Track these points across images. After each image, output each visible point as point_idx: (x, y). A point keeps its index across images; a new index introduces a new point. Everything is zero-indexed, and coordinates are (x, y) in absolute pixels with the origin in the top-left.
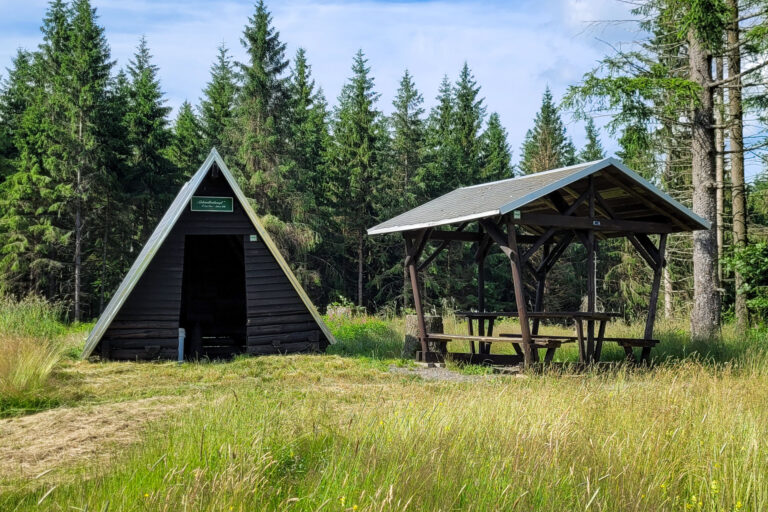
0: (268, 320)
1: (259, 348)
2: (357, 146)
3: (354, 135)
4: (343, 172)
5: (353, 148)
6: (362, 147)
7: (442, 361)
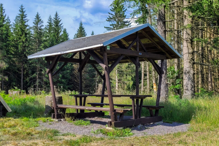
2: (21, 36)
3: (20, 32)
4: (16, 44)
5: (19, 37)
6: (23, 36)
7: (64, 118)
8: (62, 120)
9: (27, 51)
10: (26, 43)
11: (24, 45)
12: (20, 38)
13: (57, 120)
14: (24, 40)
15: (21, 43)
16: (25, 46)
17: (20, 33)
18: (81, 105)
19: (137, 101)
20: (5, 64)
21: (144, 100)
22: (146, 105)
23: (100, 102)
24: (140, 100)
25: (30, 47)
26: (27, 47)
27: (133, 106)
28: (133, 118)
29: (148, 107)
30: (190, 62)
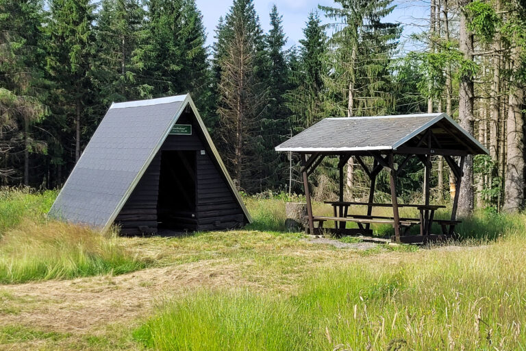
0: (211, 207)
1: (206, 226)
2: (76, 24)
3: (74, 14)
4: (62, 48)
5: (71, 26)
6: (81, 25)
7: (322, 234)
8: (320, 236)
9: (92, 68)
10: (90, 45)
11: (84, 51)
12: (73, 32)
13: (314, 236)
14: (84, 37)
15: (77, 47)
16: (88, 54)
17: (75, 16)
18: (341, 216)
19: (427, 212)
20: (41, 107)
21: (435, 211)
22: (438, 219)
23: (365, 214)
24: (430, 211)
25: (100, 59)
26: (94, 56)
27: (421, 220)
28: (421, 234)
29: (440, 222)
30: (518, 147)
